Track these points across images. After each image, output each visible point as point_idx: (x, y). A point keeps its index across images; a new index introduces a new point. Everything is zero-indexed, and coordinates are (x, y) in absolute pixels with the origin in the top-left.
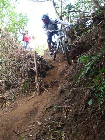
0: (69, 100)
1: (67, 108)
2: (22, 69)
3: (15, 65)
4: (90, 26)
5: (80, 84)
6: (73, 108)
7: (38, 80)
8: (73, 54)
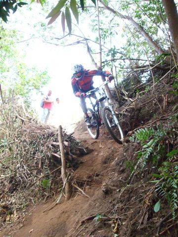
0: (120, 205)
1: (117, 219)
2: (39, 156)
3: (27, 148)
4: (148, 81)
5: (138, 178)
6: (128, 220)
7: (66, 173)
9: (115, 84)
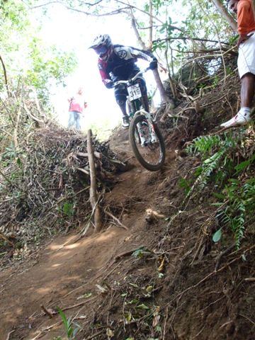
0: (169, 238)
1: (163, 255)
2: (58, 170)
3: (42, 160)
5: (194, 203)
6: (178, 255)
7: (96, 196)
8: (177, 139)
9: (169, 75)
